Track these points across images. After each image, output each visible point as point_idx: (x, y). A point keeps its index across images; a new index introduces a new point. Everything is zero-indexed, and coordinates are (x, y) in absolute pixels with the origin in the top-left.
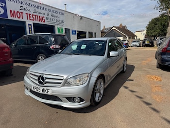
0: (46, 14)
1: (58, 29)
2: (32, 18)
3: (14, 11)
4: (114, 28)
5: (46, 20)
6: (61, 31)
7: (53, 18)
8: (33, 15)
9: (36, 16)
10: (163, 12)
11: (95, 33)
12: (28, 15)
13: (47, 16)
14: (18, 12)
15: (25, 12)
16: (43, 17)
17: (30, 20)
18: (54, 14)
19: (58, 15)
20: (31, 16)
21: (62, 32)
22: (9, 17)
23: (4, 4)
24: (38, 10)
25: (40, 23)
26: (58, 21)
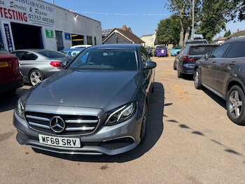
0: (28, 10)
1: (47, 31)
2: (8, 15)
4: (116, 31)
5: (28, 19)
6: (50, 34)
7: (39, 15)
8: (9, 10)
9: (13, 11)
11: (95, 38)
12: (3, 10)
13: (30, 13)
16: (25, 14)
17: (6, 17)
18: (40, 10)
19: (45, 11)
20: (6, 11)
21: (52, 35)
24: (16, 3)
25: (21, 22)
26: (45, 20)
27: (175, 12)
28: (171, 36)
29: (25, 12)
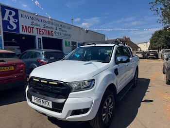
0: (55, 28)
1: (66, 42)
3: (26, 26)
5: (54, 34)
6: (68, 44)
7: (61, 32)
8: (42, 29)
9: (45, 30)
10: (166, 25)
12: (38, 30)
13: (56, 31)
14: (29, 27)
15: (35, 27)
16: (52, 31)
17: (40, 34)
18: (62, 29)
19: (66, 29)
21: (69, 45)
22: (21, 32)
23: (17, 20)
24: (47, 25)
25: (49, 36)
26: (65, 35)
27: (167, 25)
28: (163, 44)
29: (52, 30)
